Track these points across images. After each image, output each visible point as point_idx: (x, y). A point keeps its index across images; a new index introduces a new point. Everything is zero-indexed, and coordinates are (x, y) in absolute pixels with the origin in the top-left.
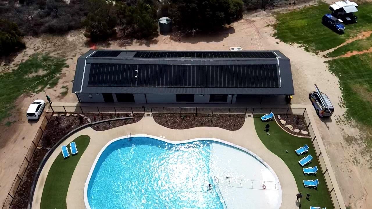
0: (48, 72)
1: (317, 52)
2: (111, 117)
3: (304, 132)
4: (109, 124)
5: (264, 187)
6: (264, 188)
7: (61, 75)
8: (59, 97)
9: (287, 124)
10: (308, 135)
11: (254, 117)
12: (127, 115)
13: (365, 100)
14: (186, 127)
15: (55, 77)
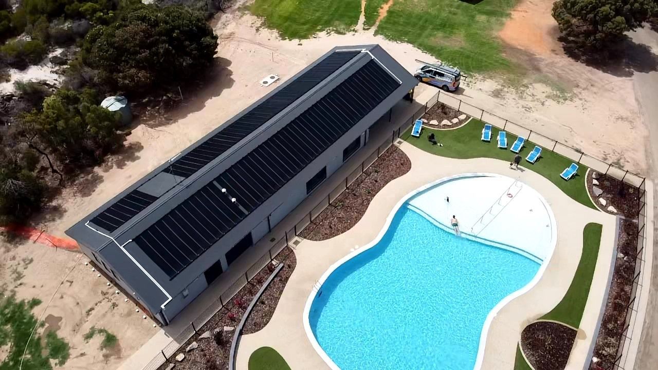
0: (9, 344)
1: (352, 29)
2: (252, 293)
3: (462, 117)
4: (263, 303)
5: (510, 196)
6: (512, 197)
7: (47, 325)
8: (106, 357)
9: (440, 122)
10: (468, 117)
11: (405, 140)
12: (271, 269)
13: (456, 48)
14: (361, 213)
15: (39, 339)
